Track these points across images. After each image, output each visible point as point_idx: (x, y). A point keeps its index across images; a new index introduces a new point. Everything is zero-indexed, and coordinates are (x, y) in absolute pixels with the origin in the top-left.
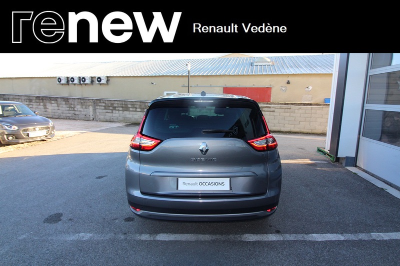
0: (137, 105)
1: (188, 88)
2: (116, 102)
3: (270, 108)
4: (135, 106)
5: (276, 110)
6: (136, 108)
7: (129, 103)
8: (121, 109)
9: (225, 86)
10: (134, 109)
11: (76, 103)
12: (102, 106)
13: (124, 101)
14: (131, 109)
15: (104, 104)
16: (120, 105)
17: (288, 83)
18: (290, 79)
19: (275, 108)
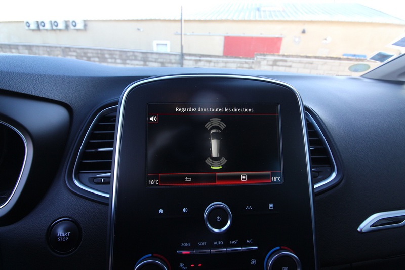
0: (116, 54)
1: (180, 36)
2: (90, 51)
3: (285, 61)
4: (115, 56)
5: (294, 65)
6: (116, 59)
7: (106, 52)
8: (97, 59)
9: (226, 35)
10: (113, 61)
11: (41, 52)
12: (73, 56)
13: (101, 50)
14: (110, 60)
15: (75, 54)
16: (95, 55)
17: (304, 32)
18: (307, 27)
19: (293, 62)
